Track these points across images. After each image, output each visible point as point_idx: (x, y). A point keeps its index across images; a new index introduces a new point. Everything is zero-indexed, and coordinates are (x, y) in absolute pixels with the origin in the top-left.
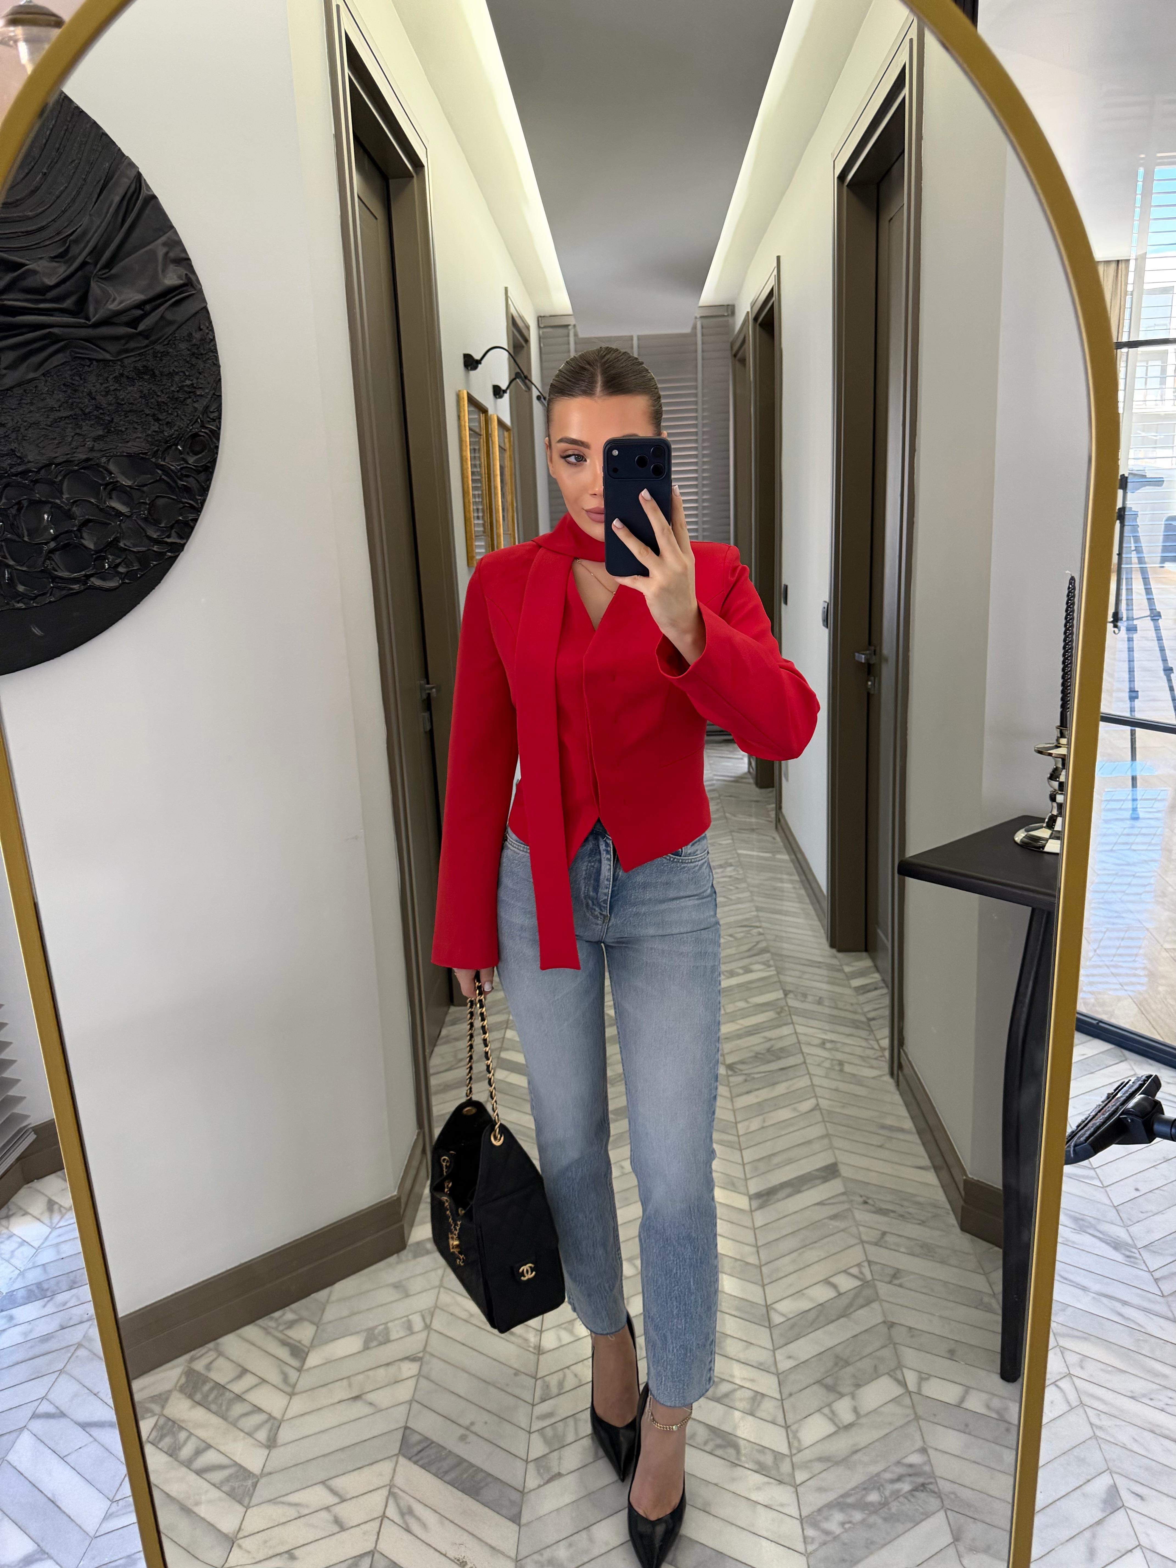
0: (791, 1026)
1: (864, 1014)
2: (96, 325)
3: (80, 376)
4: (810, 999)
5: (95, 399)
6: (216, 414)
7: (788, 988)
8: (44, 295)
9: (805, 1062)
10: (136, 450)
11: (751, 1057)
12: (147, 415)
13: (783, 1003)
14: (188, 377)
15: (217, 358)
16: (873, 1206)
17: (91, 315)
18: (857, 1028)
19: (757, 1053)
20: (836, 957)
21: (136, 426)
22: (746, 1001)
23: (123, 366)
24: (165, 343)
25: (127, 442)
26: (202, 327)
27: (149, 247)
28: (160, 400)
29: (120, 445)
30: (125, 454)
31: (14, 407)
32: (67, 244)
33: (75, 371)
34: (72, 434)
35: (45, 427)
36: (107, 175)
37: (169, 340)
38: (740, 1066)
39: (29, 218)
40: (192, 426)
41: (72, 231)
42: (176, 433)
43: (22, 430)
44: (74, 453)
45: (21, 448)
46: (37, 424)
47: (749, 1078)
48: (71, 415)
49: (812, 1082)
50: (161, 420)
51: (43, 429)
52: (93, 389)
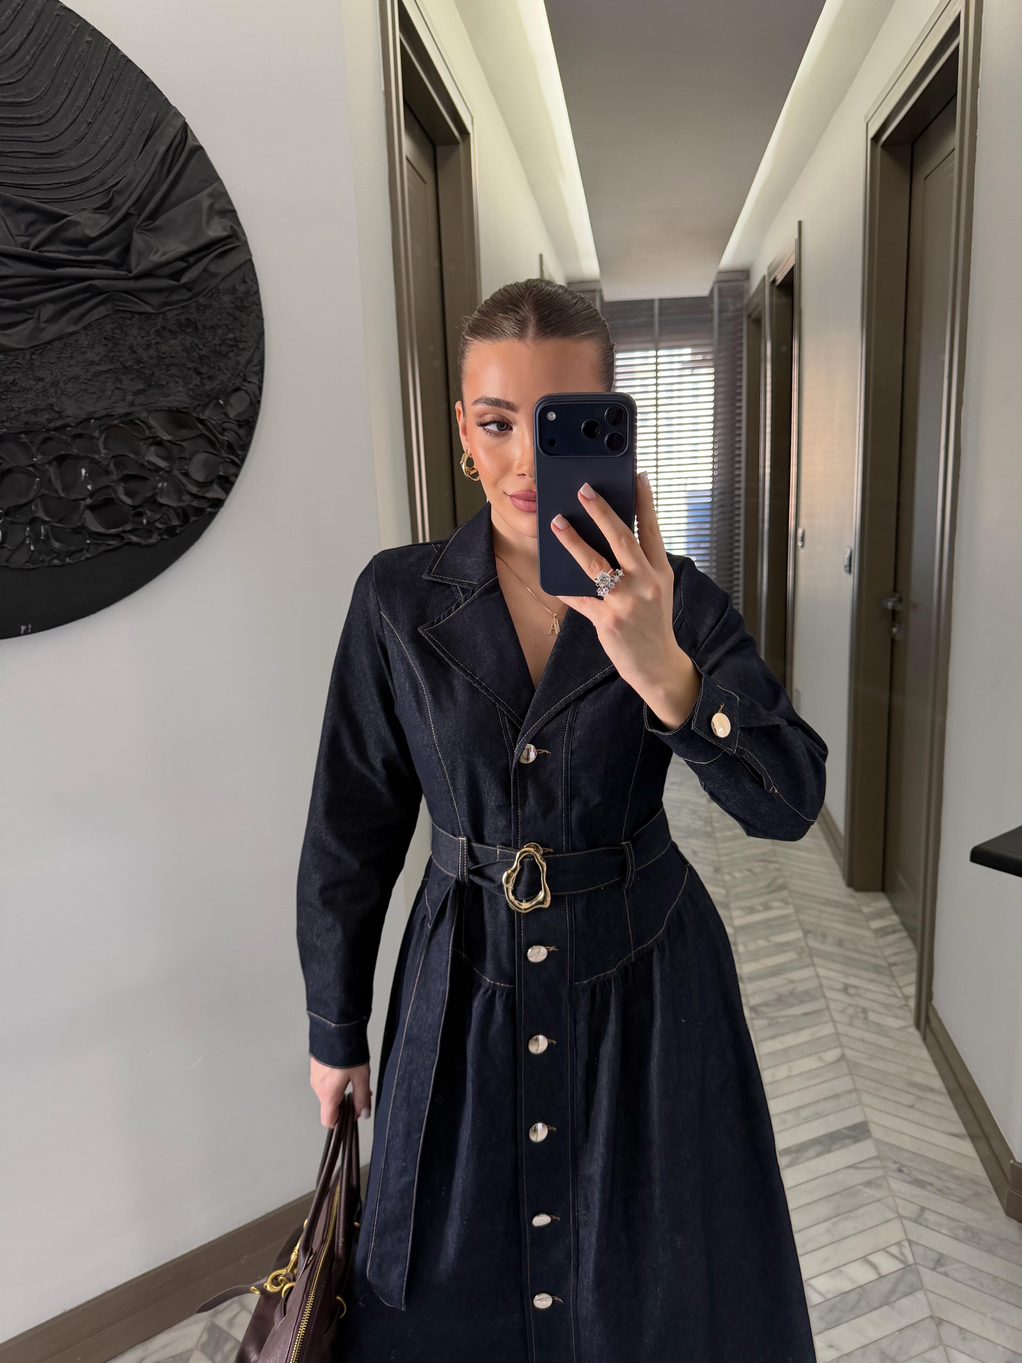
0: (812, 969)
1: (885, 958)
2: (138, 277)
3: (122, 329)
4: (830, 939)
5: (136, 352)
6: (257, 368)
7: (807, 928)
8: (86, 246)
9: (828, 1008)
10: (177, 404)
11: (775, 1000)
12: (189, 369)
13: (802, 944)
14: (231, 330)
15: (261, 311)
16: (909, 1175)
17: (133, 267)
18: (879, 973)
19: (779, 996)
20: (853, 897)
21: (177, 380)
22: (767, 939)
23: (165, 319)
24: (209, 295)
25: (168, 396)
26: (246, 280)
27: (195, 198)
28: (202, 353)
29: (161, 399)
30: (166, 409)
31: (53, 361)
32: (111, 196)
33: (116, 324)
34: (112, 388)
35: (85, 381)
36: (153, 125)
37: (213, 294)
38: (764, 1009)
39: (72, 169)
40: (234, 380)
41: (115, 182)
42: (218, 387)
43: (61, 384)
44: (114, 407)
45: (59, 403)
46: (76, 378)
47: (773, 1023)
48: (111, 369)
49: (836, 1028)
50: (202, 374)
51: (82, 383)
52: (135, 343)
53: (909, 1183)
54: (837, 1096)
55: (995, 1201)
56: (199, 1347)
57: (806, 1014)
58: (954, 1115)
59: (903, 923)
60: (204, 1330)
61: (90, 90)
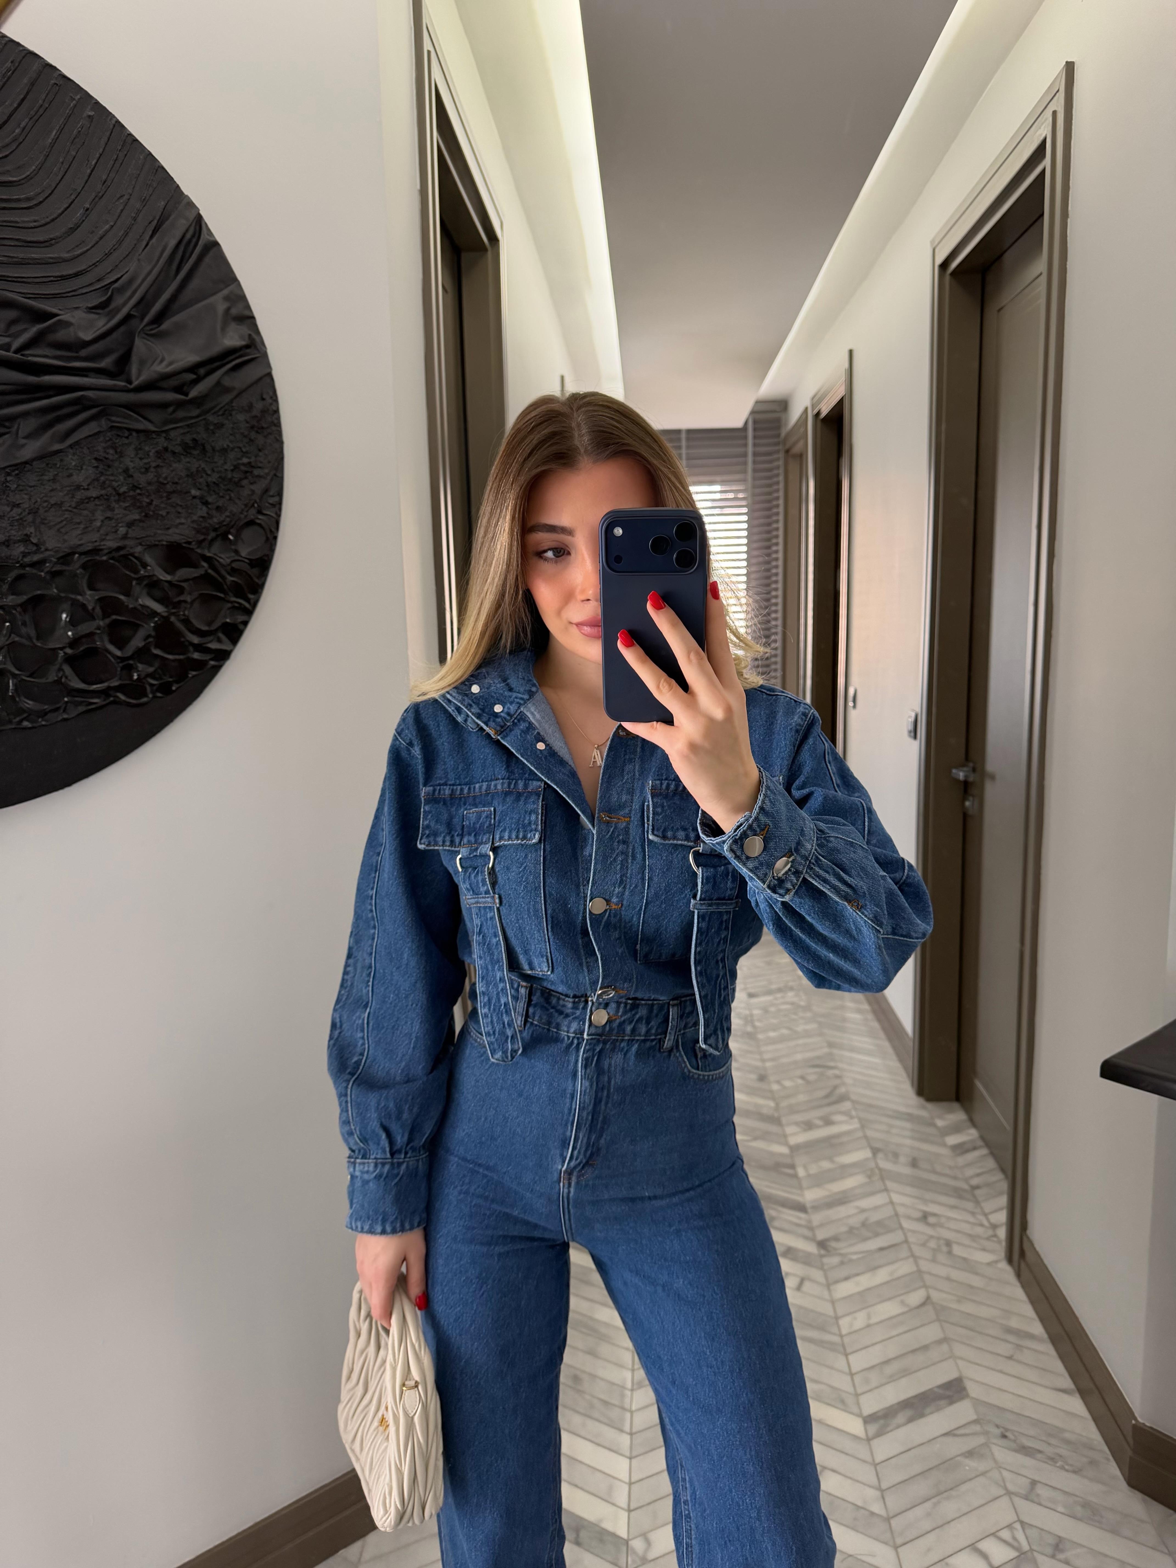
0: (885, 1194)
1: (966, 1180)
2: (140, 389)
3: (115, 449)
4: (902, 1159)
5: (132, 476)
6: (276, 499)
7: (875, 1146)
8: (78, 351)
9: (906, 1241)
10: (178, 538)
11: (845, 1233)
12: (194, 497)
13: (872, 1165)
14: (245, 454)
15: (280, 433)
16: (1014, 1441)
17: (134, 378)
18: (961, 1197)
19: (852, 1227)
20: (924, 1108)
21: (180, 510)
22: (831, 1159)
23: (168, 439)
24: (220, 413)
25: (168, 529)
26: (264, 397)
27: (208, 300)
28: (210, 479)
29: (159, 532)
30: (164, 543)
31: (32, 485)
32: (109, 293)
33: (109, 443)
34: (102, 518)
35: (70, 509)
36: (162, 213)
37: (226, 411)
38: (833, 1244)
39: (66, 260)
40: (247, 511)
41: (116, 277)
42: (228, 519)
43: (41, 511)
44: (103, 540)
45: (38, 533)
46: (59, 505)
47: (845, 1260)
48: (102, 495)
49: (917, 1265)
50: (210, 504)
51: (67, 510)
52: (131, 465)
53: (1016, 1451)
54: (925, 1348)
55: (1114, 1469)
57: (882, 1249)
58: (1058, 1366)
59: (982, 1138)
61: (89, 171)
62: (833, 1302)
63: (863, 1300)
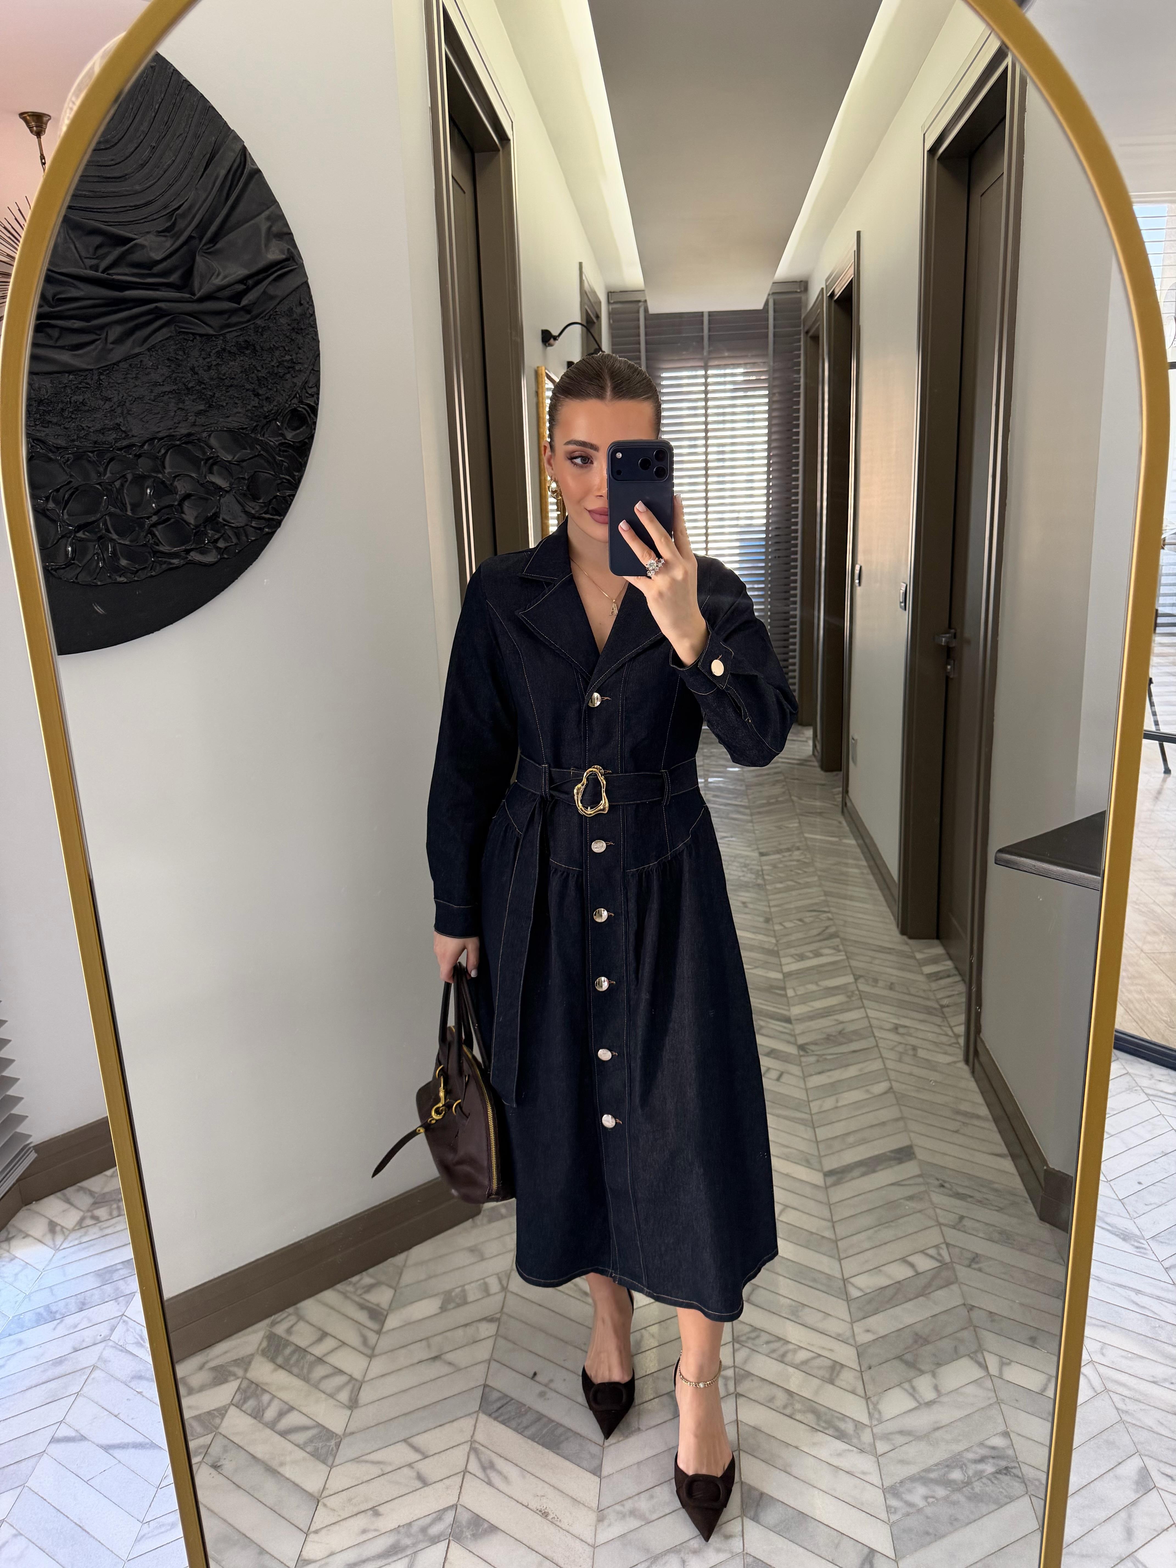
0: (863, 1010)
1: (937, 1001)
2: (201, 300)
3: (183, 350)
4: (881, 984)
5: (197, 374)
6: (315, 389)
7: (858, 973)
8: (151, 269)
9: (877, 1046)
10: (236, 425)
11: (823, 1039)
12: (247, 390)
13: (853, 987)
14: (288, 352)
15: (316, 334)
16: (951, 1190)
17: (196, 290)
18: (930, 1013)
19: (828, 1035)
20: (907, 944)
21: (237, 401)
22: (817, 984)
23: (225, 341)
24: (267, 318)
25: (228, 417)
26: (303, 302)
27: (252, 222)
28: (260, 375)
29: (221, 420)
30: (225, 429)
31: (120, 382)
32: (173, 219)
34: (175, 408)
35: (149, 401)
36: (213, 148)
37: (270, 316)
38: (813, 1047)
39: (136, 193)
40: (290, 401)
41: (177, 205)
42: (276, 408)
43: (127, 404)
44: (177, 427)
45: (126, 422)
46: (141, 398)
47: (821, 1059)
48: (174, 390)
49: (885, 1065)
50: (260, 395)
51: (147, 403)
52: (196, 364)
53: (950, 1196)
54: (883, 1124)
55: (1030, 1208)
56: (260, 1352)
57: (854, 1052)
58: (997, 1137)
59: (956, 968)
60: (263, 1338)
62: (806, 1090)
63: (833, 1089)
